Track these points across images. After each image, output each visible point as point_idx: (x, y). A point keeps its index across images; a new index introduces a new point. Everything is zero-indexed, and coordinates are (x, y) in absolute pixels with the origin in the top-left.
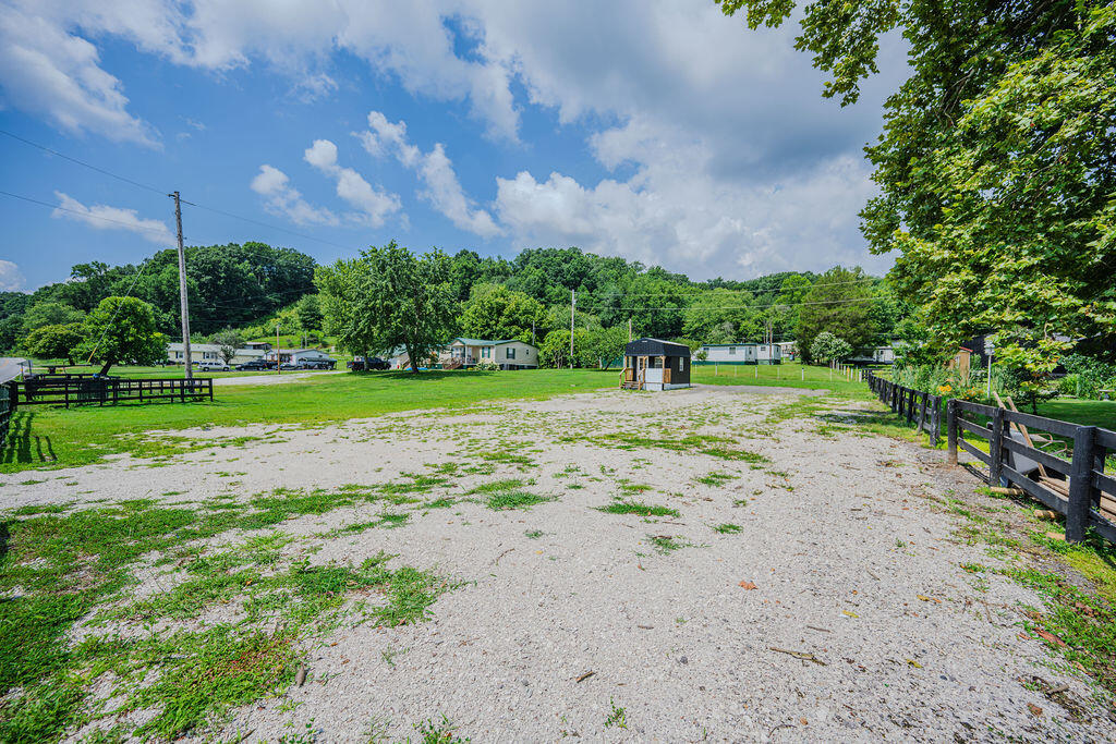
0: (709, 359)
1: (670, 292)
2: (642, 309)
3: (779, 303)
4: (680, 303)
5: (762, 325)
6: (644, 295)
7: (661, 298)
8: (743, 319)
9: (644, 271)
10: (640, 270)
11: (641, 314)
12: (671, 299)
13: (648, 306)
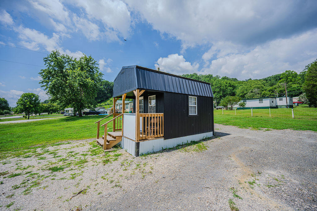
0: (246, 106)
1: (229, 83)
2: (218, 90)
3: (280, 83)
4: (234, 87)
5: (273, 92)
6: (219, 85)
7: (226, 86)
8: (263, 91)
9: (220, 78)
10: (219, 78)
11: (218, 92)
12: (230, 86)
13: (221, 89)
